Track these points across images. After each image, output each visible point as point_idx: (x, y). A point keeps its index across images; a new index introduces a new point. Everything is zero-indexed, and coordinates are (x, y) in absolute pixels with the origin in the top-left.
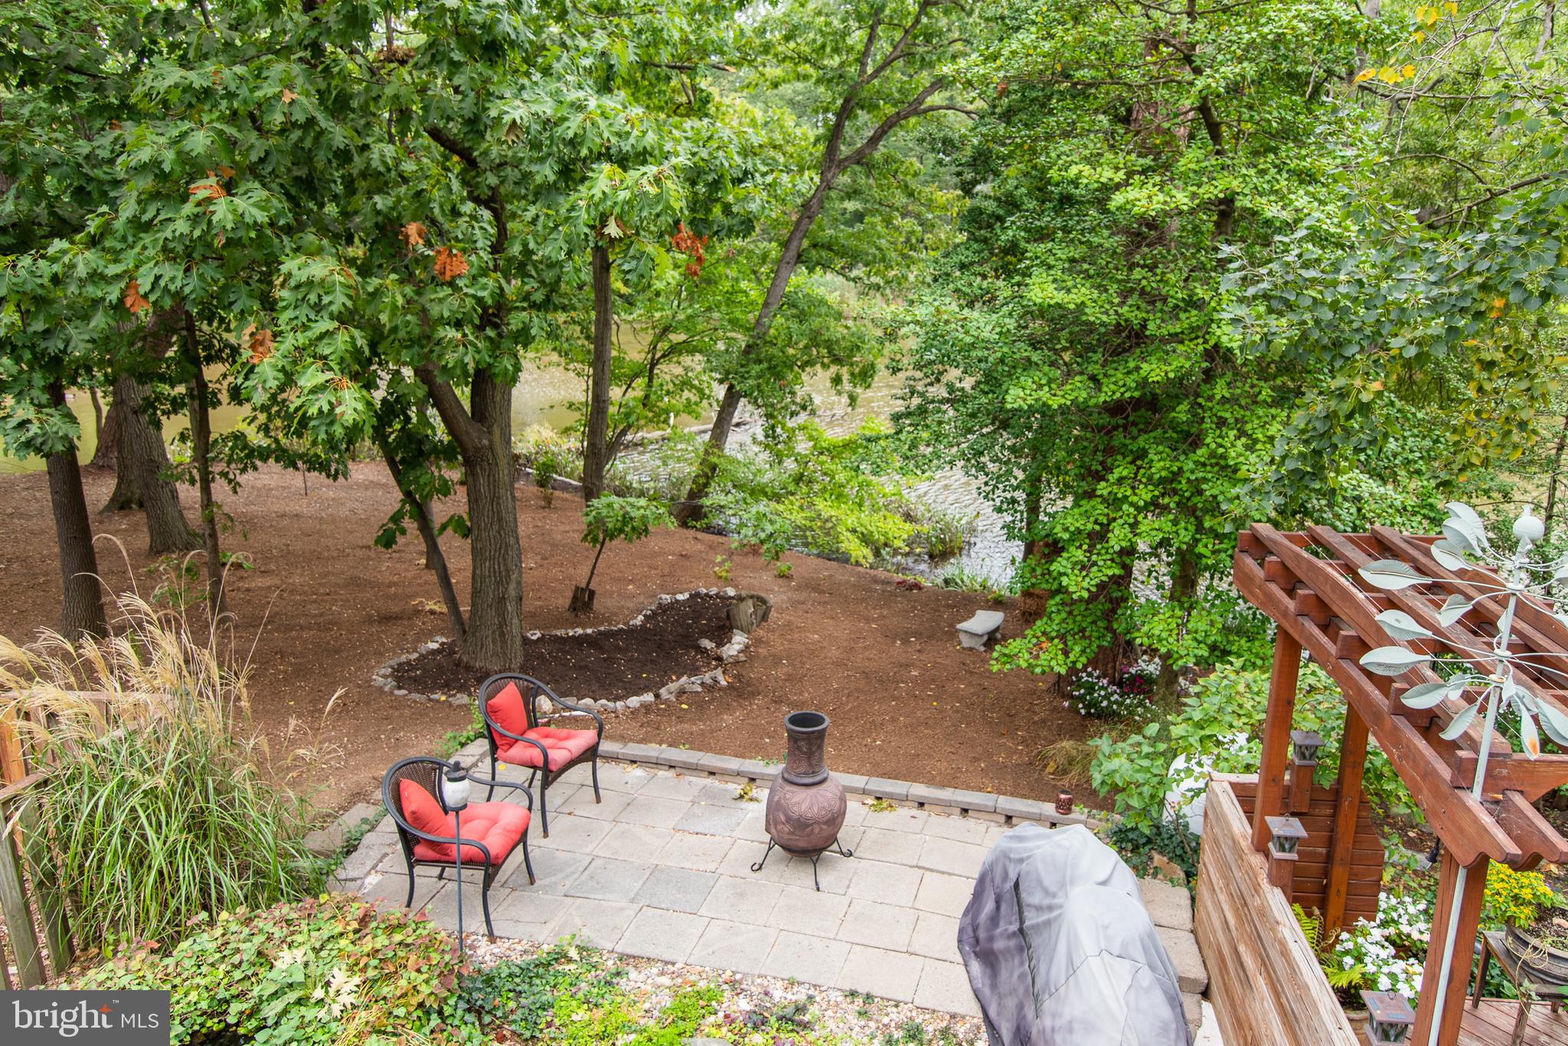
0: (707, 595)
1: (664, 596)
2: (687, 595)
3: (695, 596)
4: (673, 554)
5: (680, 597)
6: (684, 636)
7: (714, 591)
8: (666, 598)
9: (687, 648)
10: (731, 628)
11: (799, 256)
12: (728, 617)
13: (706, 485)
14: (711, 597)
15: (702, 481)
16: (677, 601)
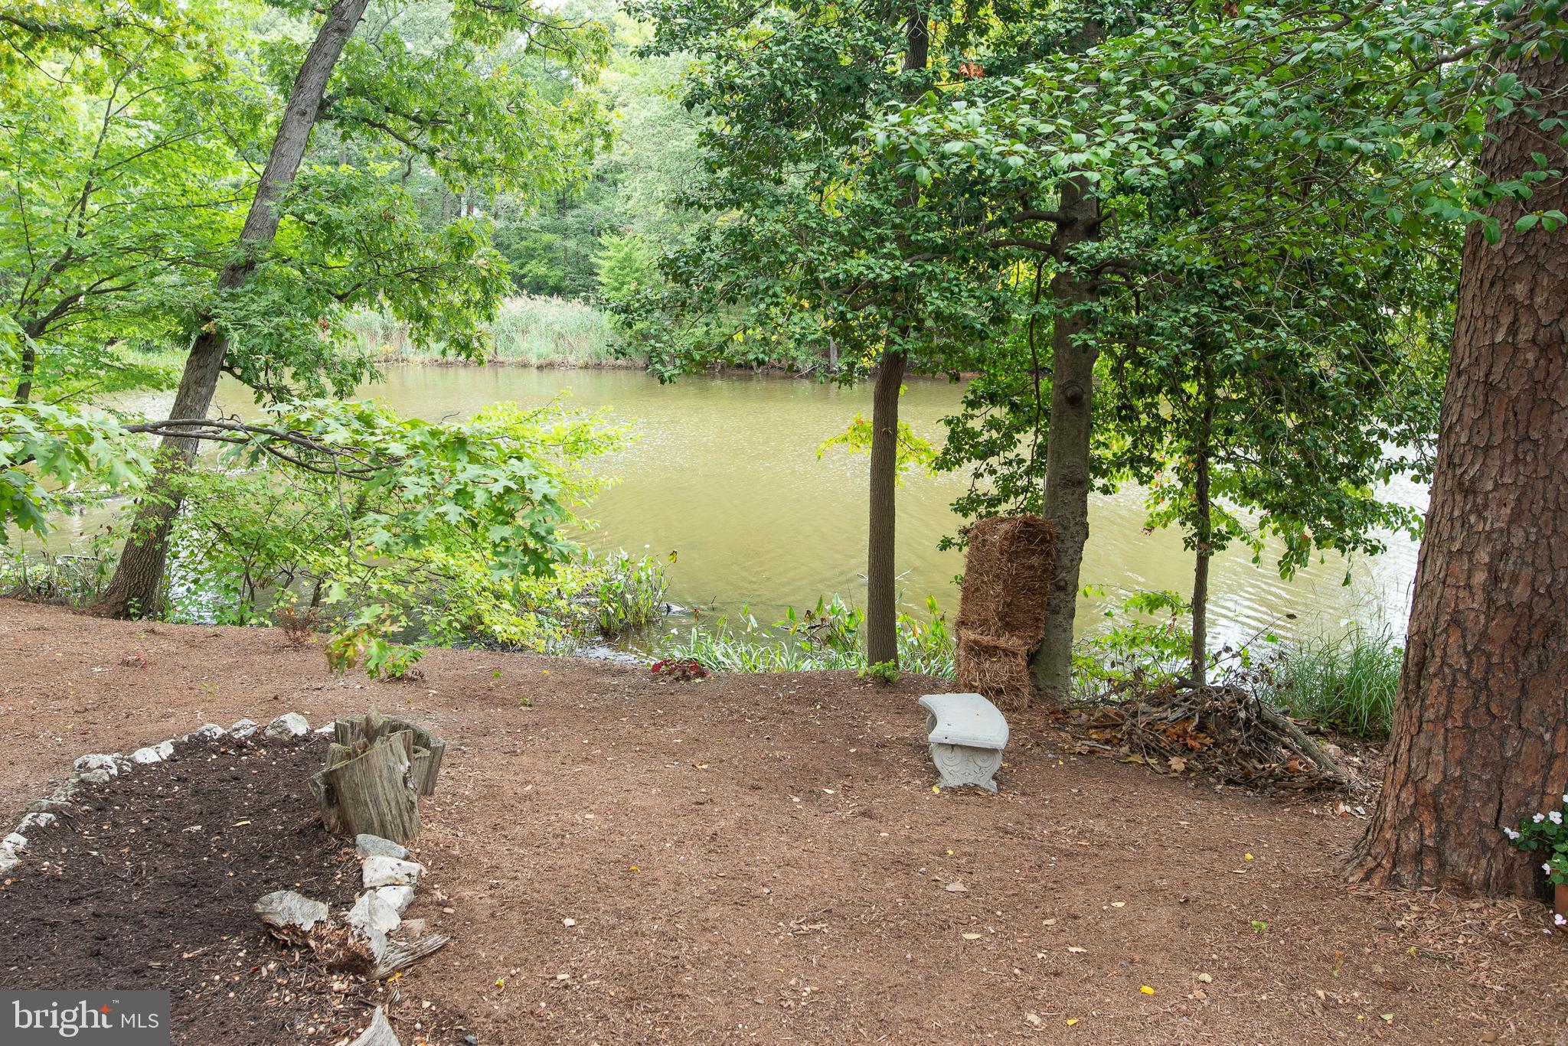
0: (225, 740)
1: (94, 760)
2: (167, 749)
3: (192, 747)
4: (104, 663)
5: (146, 756)
6: (187, 887)
7: (245, 727)
8: (103, 764)
9: (213, 930)
10: (347, 831)
11: (323, 105)
12: (332, 794)
13: (163, 530)
14: (240, 746)
15: (154, 522)
16: (140, 769)
